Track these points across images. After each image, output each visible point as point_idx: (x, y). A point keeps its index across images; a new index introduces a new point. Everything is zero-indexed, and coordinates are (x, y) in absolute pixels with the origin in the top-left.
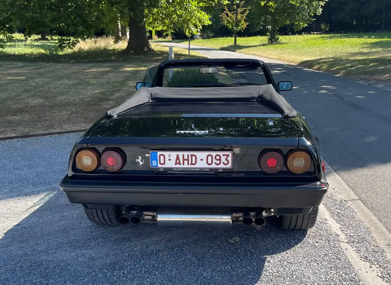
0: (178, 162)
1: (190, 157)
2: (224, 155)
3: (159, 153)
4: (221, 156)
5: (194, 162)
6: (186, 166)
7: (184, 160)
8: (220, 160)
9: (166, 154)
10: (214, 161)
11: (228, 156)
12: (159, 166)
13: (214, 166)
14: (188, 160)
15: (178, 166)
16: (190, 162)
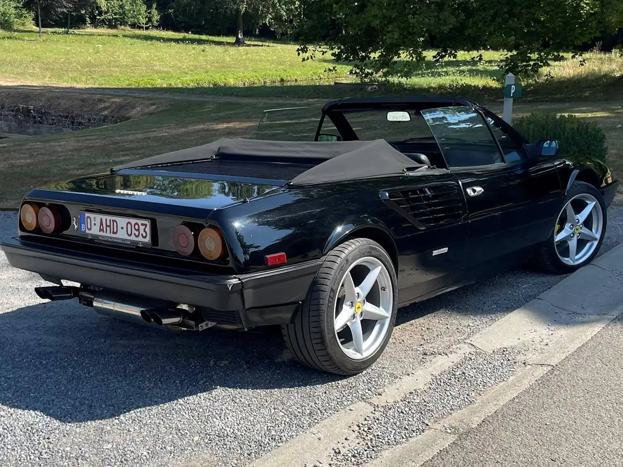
0: (102, 228)
1: (112, 223)
2: (142, 224)
3: (87, 215)
4: (140, 225)
5: (115, 231)
6: (108, 234)
7: (107, 226)
8: (138, 230)
9: (92, 216)
10: (134, 231)
11: (146, 225)
12: (87, 231)
13: (133, 238)
14: (110, 226)
15: (101, 233)
16: (112, 231)
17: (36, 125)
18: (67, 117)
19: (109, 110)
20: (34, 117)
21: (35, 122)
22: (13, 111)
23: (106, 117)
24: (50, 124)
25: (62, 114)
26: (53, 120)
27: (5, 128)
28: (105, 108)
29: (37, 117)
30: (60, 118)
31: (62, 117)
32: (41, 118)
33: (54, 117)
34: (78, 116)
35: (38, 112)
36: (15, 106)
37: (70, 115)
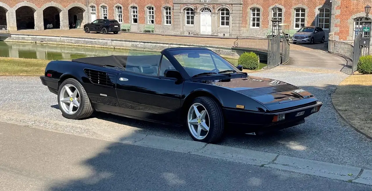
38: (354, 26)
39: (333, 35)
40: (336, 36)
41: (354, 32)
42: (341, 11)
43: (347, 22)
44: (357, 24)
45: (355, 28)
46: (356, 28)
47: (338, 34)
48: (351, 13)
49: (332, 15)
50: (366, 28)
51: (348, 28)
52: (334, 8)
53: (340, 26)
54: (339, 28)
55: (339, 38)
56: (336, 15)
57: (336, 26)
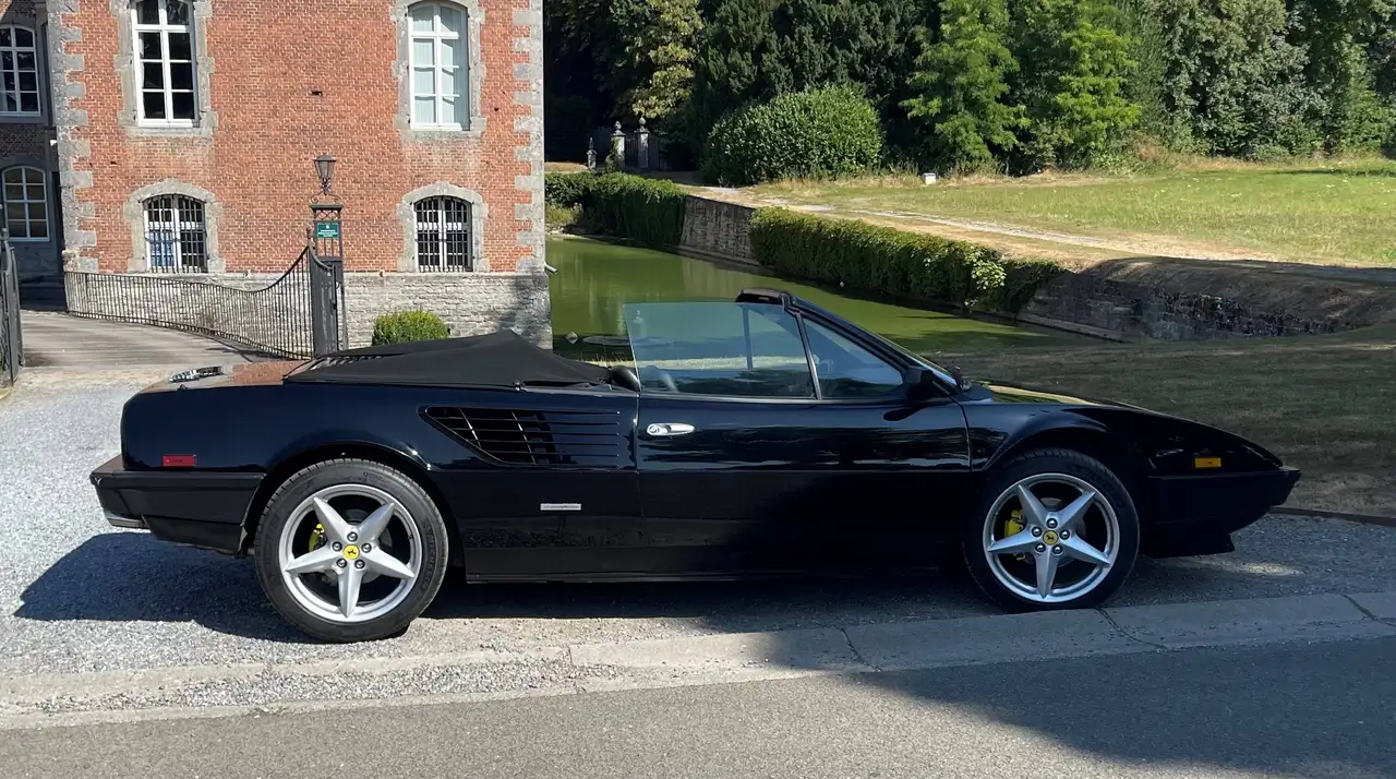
17: (1222, 332)
18: (1271, 320)
19: (1346, 310)
20: (1221, 317)
21: (1222, 326)
22: (1190, 305)
23: (1335, 322)
24: (1245, 332)
25: (1264, 313)
26: (1250, 323)
27: (1175, 334)
28: (1334, 308)
29: (1225, 317)
30: (1261, 320)
31: (1264, 319)
32: (1232, 319)
33: (1251, 320)
34: (1290, 318)
35: (1226, 309)
36: (1196, 297)
37: (1276, 317)
38: (147, 226)
39: (78, 257)
40: (88, 260)
41: (148, 243)
42: (95, 175)
43: (121, 213)
44: (154, 217)
45: (147, 230)
46: (151, 231)
47: (94, 253)
48: (132, 182)
49: (63, 191)
50: (328, 227)
51: (129, 232)
52: (66, 163)
53: (97, 226)
54: (94, 232)
55: (101, 267)
56: (79, 187)
57: (84, 226)
